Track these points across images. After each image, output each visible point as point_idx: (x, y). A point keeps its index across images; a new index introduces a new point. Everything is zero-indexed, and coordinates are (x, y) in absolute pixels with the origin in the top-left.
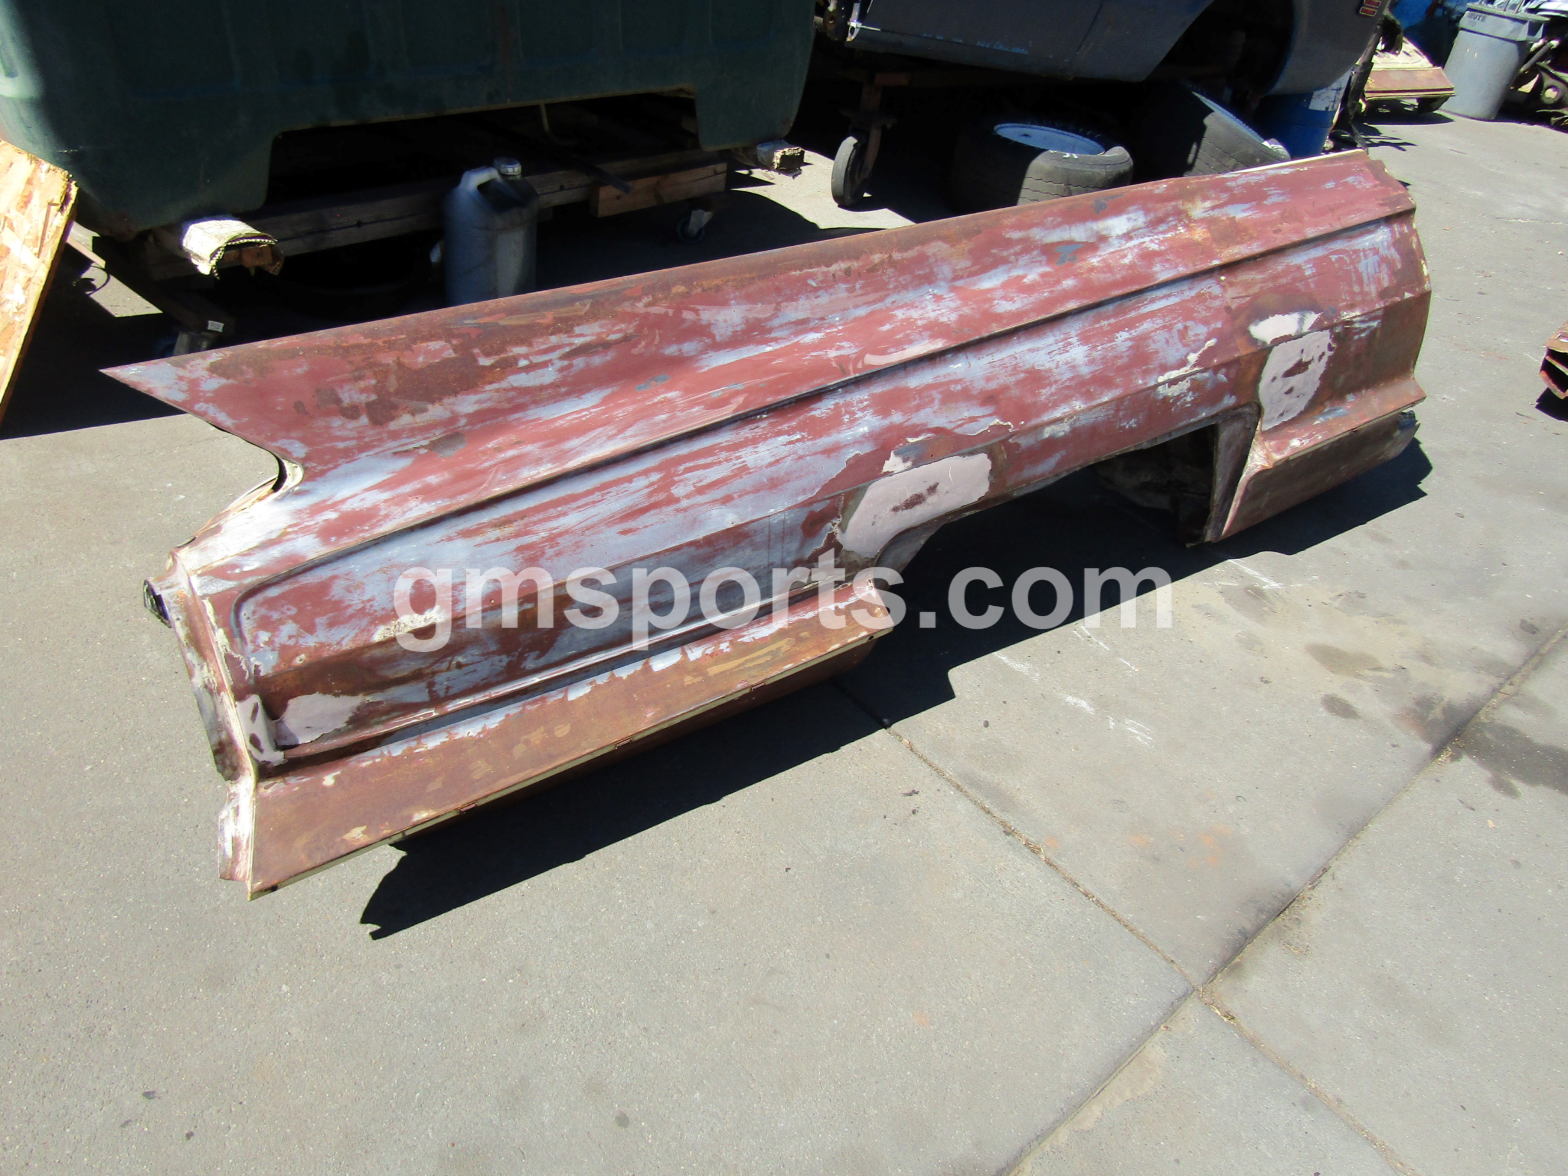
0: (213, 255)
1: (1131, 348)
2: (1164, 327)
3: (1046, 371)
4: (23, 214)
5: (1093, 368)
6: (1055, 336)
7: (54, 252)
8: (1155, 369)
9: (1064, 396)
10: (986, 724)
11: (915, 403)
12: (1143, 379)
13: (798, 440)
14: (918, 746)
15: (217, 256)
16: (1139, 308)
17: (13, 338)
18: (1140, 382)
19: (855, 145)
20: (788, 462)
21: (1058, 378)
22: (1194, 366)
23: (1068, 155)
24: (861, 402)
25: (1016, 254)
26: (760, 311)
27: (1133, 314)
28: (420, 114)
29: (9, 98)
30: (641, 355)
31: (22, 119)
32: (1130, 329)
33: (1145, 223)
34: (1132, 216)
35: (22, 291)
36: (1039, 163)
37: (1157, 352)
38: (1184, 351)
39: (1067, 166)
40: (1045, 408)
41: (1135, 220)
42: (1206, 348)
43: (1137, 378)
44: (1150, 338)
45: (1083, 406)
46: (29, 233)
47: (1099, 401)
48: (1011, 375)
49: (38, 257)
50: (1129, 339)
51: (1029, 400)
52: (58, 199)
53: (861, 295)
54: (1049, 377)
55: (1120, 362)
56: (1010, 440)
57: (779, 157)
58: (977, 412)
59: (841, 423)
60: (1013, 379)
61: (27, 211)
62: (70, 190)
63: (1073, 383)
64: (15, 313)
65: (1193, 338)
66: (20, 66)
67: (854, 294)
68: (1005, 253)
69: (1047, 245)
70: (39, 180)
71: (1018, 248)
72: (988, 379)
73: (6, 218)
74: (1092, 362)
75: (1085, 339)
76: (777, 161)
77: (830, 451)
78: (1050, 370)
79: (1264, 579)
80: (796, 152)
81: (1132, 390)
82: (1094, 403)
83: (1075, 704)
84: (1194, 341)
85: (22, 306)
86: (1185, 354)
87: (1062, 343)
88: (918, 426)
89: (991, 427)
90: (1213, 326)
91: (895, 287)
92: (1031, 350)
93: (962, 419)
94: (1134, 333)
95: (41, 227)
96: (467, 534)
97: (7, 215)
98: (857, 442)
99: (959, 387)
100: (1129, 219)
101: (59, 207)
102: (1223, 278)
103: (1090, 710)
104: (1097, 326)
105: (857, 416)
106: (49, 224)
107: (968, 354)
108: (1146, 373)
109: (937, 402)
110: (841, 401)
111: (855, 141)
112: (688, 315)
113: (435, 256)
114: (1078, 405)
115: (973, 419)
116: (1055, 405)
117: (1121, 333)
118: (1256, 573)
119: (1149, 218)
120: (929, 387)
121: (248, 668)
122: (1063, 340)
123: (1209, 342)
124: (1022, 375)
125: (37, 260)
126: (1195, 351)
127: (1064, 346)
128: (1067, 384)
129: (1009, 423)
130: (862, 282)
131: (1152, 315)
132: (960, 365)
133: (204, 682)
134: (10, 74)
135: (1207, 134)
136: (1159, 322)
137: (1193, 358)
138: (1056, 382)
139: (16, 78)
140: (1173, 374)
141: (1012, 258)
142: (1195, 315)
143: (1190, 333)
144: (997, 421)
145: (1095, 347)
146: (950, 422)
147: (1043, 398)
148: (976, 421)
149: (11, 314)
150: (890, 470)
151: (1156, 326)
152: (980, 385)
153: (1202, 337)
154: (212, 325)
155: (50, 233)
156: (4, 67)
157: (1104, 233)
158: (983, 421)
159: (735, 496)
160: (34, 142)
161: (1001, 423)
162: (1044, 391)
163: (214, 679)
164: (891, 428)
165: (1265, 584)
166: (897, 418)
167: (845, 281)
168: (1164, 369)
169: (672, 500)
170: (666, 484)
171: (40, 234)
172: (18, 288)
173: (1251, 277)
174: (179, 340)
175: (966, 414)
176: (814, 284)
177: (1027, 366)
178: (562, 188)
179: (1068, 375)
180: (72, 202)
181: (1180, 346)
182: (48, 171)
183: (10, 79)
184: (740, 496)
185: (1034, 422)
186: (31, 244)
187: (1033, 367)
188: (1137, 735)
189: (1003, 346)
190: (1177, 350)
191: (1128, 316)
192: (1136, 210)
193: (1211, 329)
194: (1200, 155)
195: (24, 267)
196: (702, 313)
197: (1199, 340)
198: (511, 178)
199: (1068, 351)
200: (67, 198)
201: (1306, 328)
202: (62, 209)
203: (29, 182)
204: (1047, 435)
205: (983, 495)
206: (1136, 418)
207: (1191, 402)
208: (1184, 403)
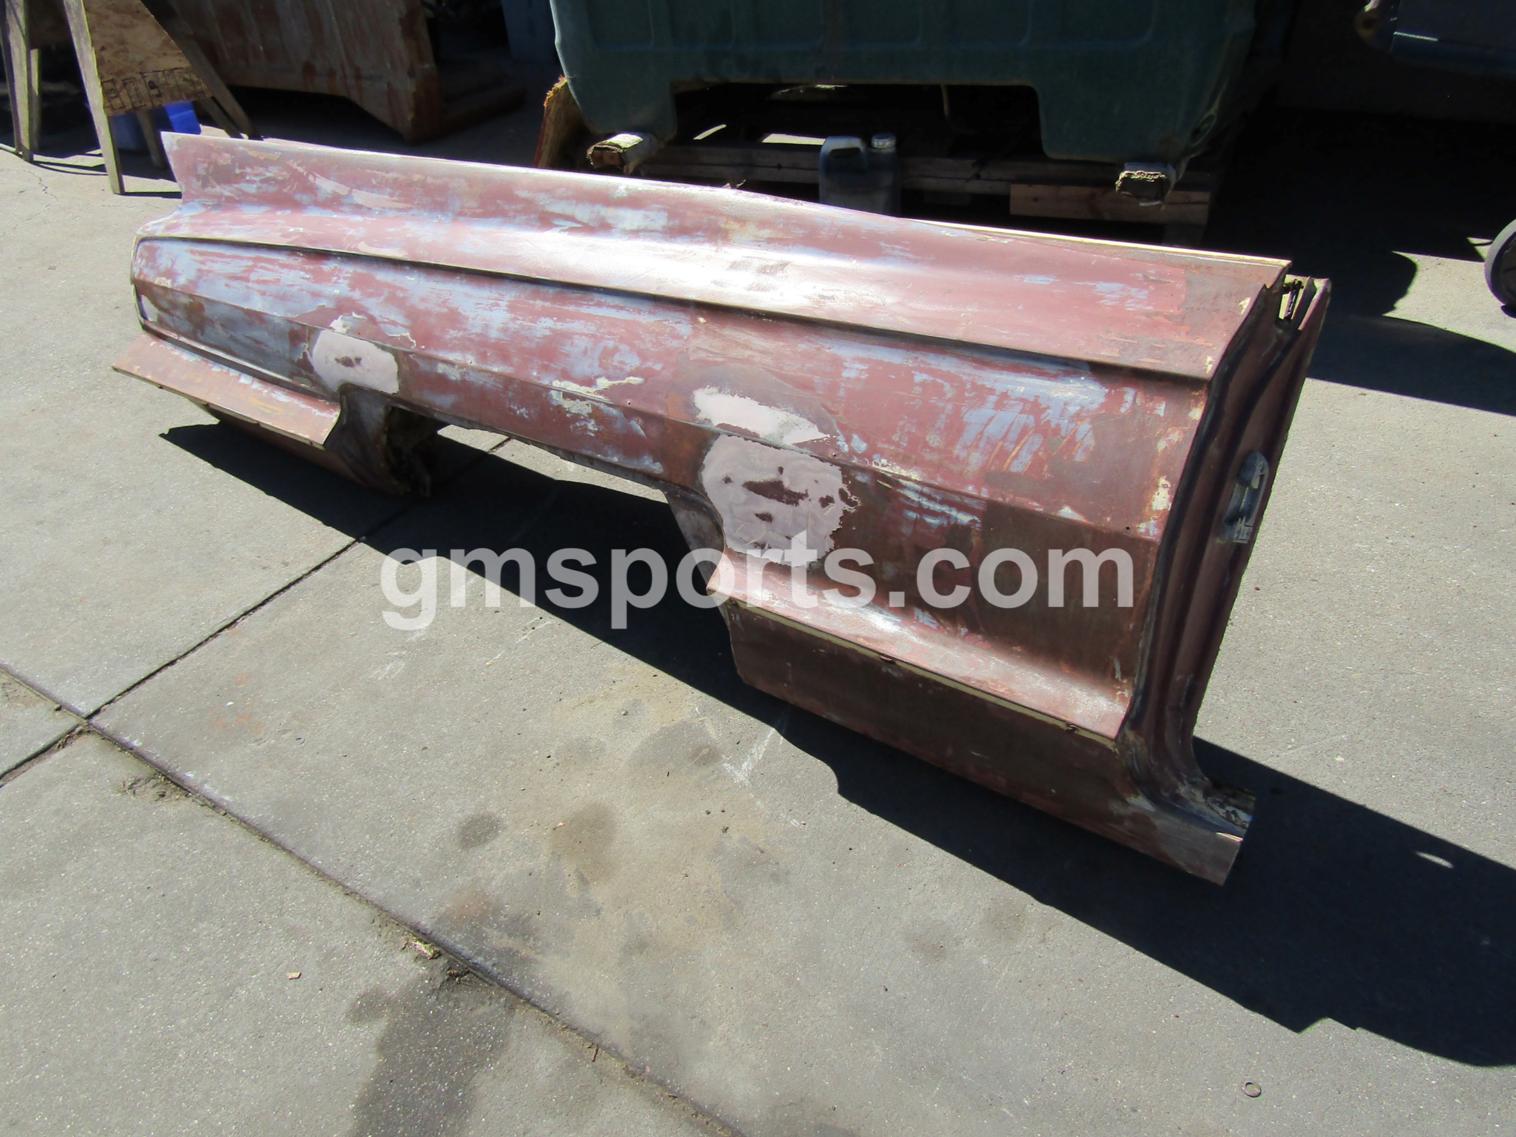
1: (545, 337)
2: (593, 336)
3: (464, 317)
5: (501, 336)
6: (491, 292)
8: (556, 370)
9: (464, 346)
11: (371, 290)
12: (538, 373)
13: (307, 279)
16: (582, 305)
18: (535, 374)
20: (295, 289)
21: (469, 328)
22: (600, 392)
24: (347, 273)
25: (516, 211)
26: (343, 190)
27: (571, 308)
30: (286, 193)
32: (559, 320)
33: (664, 227)
34: (652, 214)
37: (568, 355)
38: (597, 370)
40: (445, 346)
41: (652, 220)
42: (625, 382)
43: (533, 368)
44: (570, 338)
45: (474, 364)
47: (489, 368)
48: (439, 305)
50: (550, 328)
51: (437, 333)
53: (396, 201)
54: (463, 323)
55: (526, 344)
56: (411, 356)
58: (400, 319)
59: (329, 281)
60: (437, 309)
63: (478, 339)
65: (616, 363)
67: (393, 199)
68: (507, 207)
69: (547, 212)
71: (520, 207)
72: (423, 300)
74: (504, 330)
75: (512, 308)
77: (316, 295)
78: (467, 318)
81: (522, 377)
82: (485, 367)
84: (615, 367)
86: (596, 374)
87: (492, 301)
88: (363, 307)
89: (402, 336)
90: (649, 364)
91: (418, 204)
92: (466, 295)
93: (388, 319)
94: (559, 326)
96: (193, 252)
98: (328, 298)
99: (402, 295)
100: (647, 217)
102: (702, 320)
104: (531, 302)
105: (340, 281)
107: (421, 273)
108: (545, 368)
109: (383, 297)
110: (339, 267)
112: (311, 178)
114: (471, 360)
115: (394, 323)
116: (452, 349)
117: (547, 319)
118: (758, 757)
119: (671, 223)
120: (387, 285)
121: (132, 270)
122: (496, 299)
123: (632, 378)
124: (445, 310)
126: (609, 378)
127: (492, 305)
128: (473, 337)
129: (414, 341)
130: (400, 191)
131: (590, 318)
132: (413, 279)
136: (592, 328)
137: (603, 383)
138: (465, 330)
140: (572, 387)
141: (512, 214)
142: (636, 342)
143: (617, 357)
144: (407, 334)
145: (516, 319)
146: (381, 316)
147: (448, 337)
148: (396, 326)
150: (334, 328)
151: (585, 331)
152: (415, 301)
153: (628, 369)
157: (610, 221)
158: (400, 329)
159: (268, 294)
161: (410, 338)
162: (452, 332)
164: (350, 300)
166: (357, 295)
167: (392, 188)
168: (565, 375)
169: (247, 280)
170: (250, 270)
173: (747, 337)
175: (393, 317)
176: (374, 182)
177: (454, 306)
179: (478, 330)
181: (596, 364)
184: (269, 295)
185: (432, 352)
187: (457, 309)
189: (448, 279)
190: (591, 366)
191: (566, 308)
192: (659, 210)
193: (644, 366)
196: (317, 179)
197: (622, 370)
199: (491, 310)
201: (789, 440)
204: (440, 371)
205: (396, 392)
206: (527, 409)
207: (594, 432)
208: (585, 429)
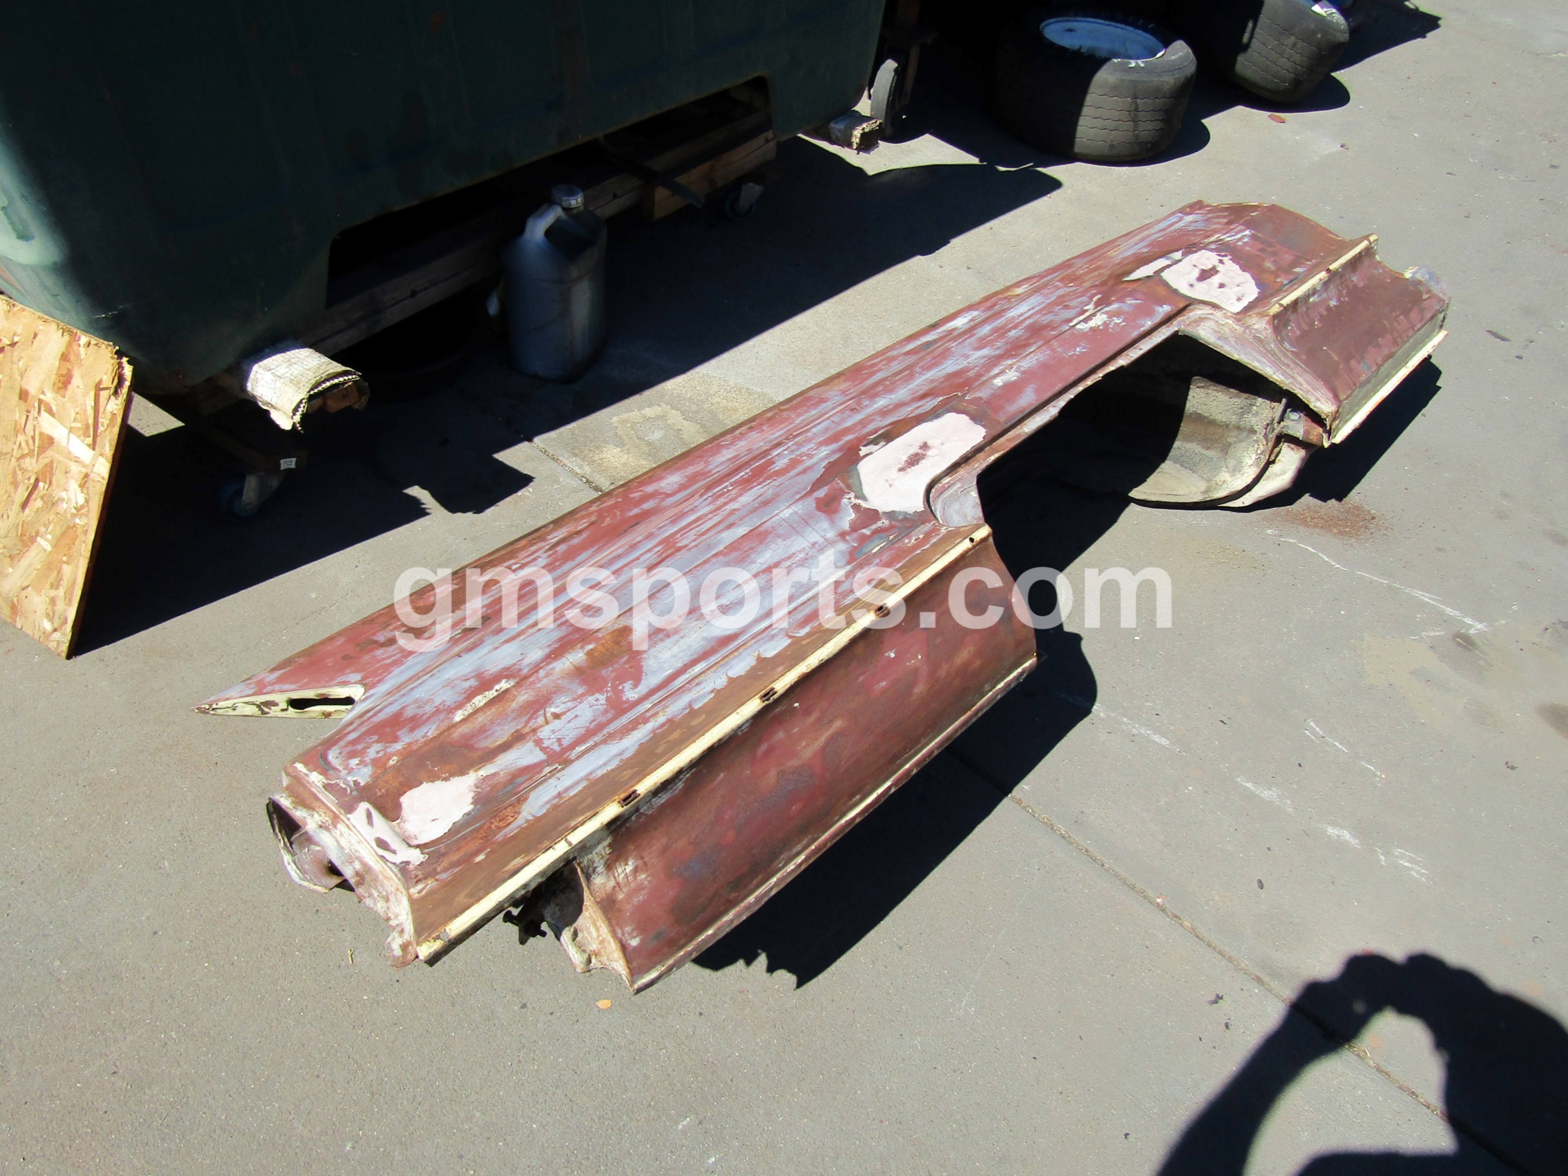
0: (295, 410)
4: (64, 397)
7: (114, 443)
10: (1261, 885)
14: (1202, 931)
15: (300, 410)
17: (77, 542)
19: (896, 70)
23: (1133, 64)
28: (488, 174)
29: (27, 266)
31: (45, 287)
35: (79, 490)
36: (1104, 76)
39: (1134, 77)
46: (75, 420)
49: (94, 449)
52: (108, 381)
57: (859, 135)
61: (69, 393)
62: (123, 368)
64: (74, 516)
66: (35, 226)
70: (78, 355)
73: (40, 401)
76: (856, 140)
79: (1468, 620)
80: (874, 126)
83: (1338, 836)
85: (82, 507)
95: (90, 412)
97: (42, 397)
101: (112, 391)
103: (1354, 842)
106: (101, 410)
111: (896, 65)
113: (493, 307)
118: (1457, 613)
121: (348, 785)
125: (93, 452)
133: (318, 825)
134: (24, 236)
135: (1265, 9)
139: (33, 242)
149: (69, 516)
154: (285, 462)
155: (104, 420)
156: (15, 230)
160: (64, 310)
163: (327, 819)
165: (1471, 626)
171: (91, 421)
172: (74, 486)
174: (246, 484)
178: (615, 196)
180: (127, 384)
182: (89, 344)
183: (24, 243)
186: (81, 432)
188: (1412, 869)
194: (1256, 35)
195: (77, 461)
198: (575, 212)
200: (121, 380)
202: (116, 393)
203: (64, 357)
204: (1001, 384)
205: (985, 434)
206: (1079, 347)
207: (1124, 321)
208: (1117, 325)
